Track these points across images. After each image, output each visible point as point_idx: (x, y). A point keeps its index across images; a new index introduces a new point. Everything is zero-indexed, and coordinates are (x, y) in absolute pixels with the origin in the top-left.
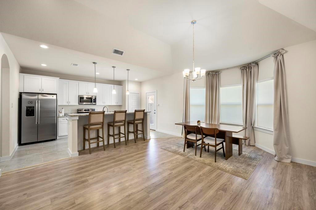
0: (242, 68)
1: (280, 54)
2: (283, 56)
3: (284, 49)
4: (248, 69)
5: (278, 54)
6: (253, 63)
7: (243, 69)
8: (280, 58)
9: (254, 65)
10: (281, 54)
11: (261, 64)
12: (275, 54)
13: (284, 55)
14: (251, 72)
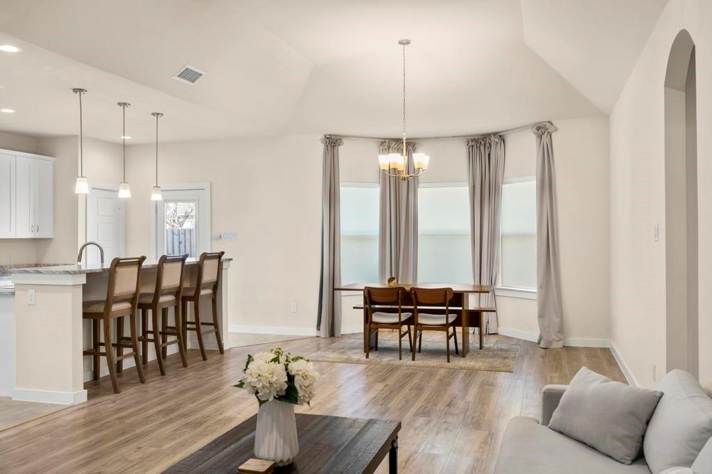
0: (470, 144)
1: (546, 133)
2: (550, 135)
3: (553, 122)
4: (482, 148)
5: (543, 130)
6: (495, 134)
7: (472, 146)
8: (545, 139)
9: (496, 140)
10: (548, 132)
11: (510, 140)
12: (538, 128)
13: (553, 135)
14: (489, 155)
